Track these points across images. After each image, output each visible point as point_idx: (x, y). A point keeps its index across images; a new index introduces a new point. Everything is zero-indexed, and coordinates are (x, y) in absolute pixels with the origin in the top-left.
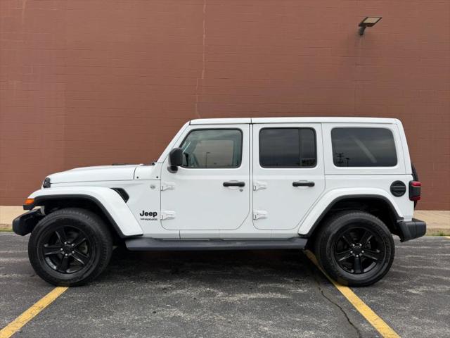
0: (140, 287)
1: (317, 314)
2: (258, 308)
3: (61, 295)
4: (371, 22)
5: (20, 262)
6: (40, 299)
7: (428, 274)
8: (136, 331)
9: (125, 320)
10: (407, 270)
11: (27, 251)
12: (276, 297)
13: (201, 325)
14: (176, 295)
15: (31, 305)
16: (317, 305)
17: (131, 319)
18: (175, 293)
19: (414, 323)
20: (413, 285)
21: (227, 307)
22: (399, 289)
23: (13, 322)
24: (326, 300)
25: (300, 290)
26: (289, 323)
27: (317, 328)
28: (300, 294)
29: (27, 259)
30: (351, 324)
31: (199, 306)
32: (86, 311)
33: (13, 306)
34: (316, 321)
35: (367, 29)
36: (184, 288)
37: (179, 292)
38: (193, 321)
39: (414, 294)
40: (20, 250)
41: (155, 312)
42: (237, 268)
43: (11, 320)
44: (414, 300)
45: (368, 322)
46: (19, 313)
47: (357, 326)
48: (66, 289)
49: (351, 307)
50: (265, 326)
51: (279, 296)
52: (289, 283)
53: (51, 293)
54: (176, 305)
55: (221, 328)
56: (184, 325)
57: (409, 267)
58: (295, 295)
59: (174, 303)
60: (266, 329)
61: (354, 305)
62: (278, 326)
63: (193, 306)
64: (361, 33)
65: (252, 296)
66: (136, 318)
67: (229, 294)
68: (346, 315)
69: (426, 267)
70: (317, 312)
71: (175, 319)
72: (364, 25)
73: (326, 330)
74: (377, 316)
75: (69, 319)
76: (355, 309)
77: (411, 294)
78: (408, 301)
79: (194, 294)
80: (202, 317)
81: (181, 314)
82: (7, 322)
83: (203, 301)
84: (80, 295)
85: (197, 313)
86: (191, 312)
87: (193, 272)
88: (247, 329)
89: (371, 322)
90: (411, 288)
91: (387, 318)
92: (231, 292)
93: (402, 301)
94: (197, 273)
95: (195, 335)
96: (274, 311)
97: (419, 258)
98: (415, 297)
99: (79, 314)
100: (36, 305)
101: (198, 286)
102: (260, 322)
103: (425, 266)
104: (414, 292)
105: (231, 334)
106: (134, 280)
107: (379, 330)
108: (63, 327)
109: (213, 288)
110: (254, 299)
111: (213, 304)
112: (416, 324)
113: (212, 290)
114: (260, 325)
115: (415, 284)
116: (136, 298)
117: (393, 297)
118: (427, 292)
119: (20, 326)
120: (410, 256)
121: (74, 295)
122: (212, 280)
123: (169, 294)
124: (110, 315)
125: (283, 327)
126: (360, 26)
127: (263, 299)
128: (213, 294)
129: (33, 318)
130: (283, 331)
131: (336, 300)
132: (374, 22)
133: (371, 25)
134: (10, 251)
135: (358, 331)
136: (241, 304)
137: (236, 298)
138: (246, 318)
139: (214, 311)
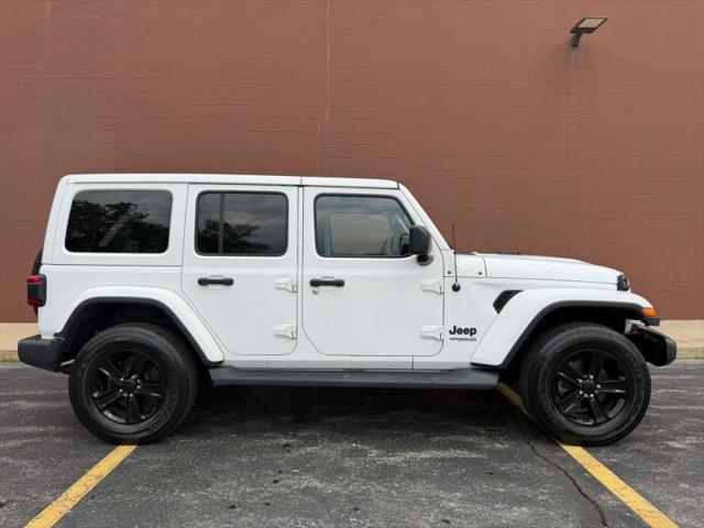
0: (248, 443)
1: (528, 480)
2: (436, 473)
3: (128, 457)
4: (590, 26)
5: (57, 409)
6: (97, 463)
7: (695, 418)
8: (251, 510)
9: (231, 494)
10: (662, 412)
11: (67, 391)
12: (461, 456)
13: (350, 499)
14: (306, 454)
15: (84, 473)
16: (526, 467)
17: (240, 492)
18: (303, 452)
19: (684, 493)
20: (675, 436)
21: (386, 472)
22: (653, 441)
23: (60, 499)
24: (540, 459)
25: (498, 445)
26: (487, 495)
27: (531, 502)
28: (499, 452)
29: (67, 404)
30: (585, 495)
31: (342, 470)
32: (170, 481)
33: (55, 475)
34: (529, 493)
35: (584, 37)
36: (317, 443)
37: (309, 449)
38: (336, 494)
39: (678, 449)
40: (56, 389)
41: (276, 482)
42: (394, 413)
43: (55, 497)
44: (680, 458)
45: (610, 493)
46: (67, 486)
47: (593, 499)
48: (134, 447)
49: (581, 470)
50: (450, 501)
51: (466, 454)
52: (478, 434)
53: (110, 454)
54: (308, 471)
55: (382, 504)
56: (323, 500)
57: (665, 407)
58: (490, 452)
59: (304, 466)
60: (452, 504)
61: (586, 467)
62: (471, 500)
63: (334, 472)
64: (575, 43)
65: (424, 455)
66: (248, 490)
67: (388, 452)
68: (574, 481)
69: (690, 408)
70: (529, 479)
71: (308, 491)
72: (578, 32)
73: (547, 505)
74: (623, 484)
75: (145, 494)
76: (588, 473)
77: (673, 449)
78: (670, 460)
79: (333, 453)
80: (351, 488)
81: (316, 483)
82: (50, 499)
83: (348, 463)
84: (157, 457)
85: (341, 481)
86: (331, 480)
87: (328, 420)
88: (422, 506)
89: (615, 493)
90: (670, 440)
91: (641, 486)
92: (391, 449)
93: (659, 460)
94: (333, 420)
95: (343, 516)
96: (460, 477)
97: (679, 394)
98: (679, 454)
99: (160, 485)
100: (90, 472)
101: (337, 440)
102: (442, 494)
103: (690, 405)
104: (677, 445)
105: (399, 512)
106: (237, 432)
107: (629, 505)
108: (137, 505)
109: (362, 443)
110: (427, 460)
111: (364, 468)
112: (686, 495)
113: (360, 446)
114: (442, 499)
115: (677, 434)
116: (244, 460)
117: (646, 454)
118: (697, 445)
119: (70, 504)
120: (664, 391)
121: (147, 457)
122: (358, 431)
123: (295, 454)
124: (207, 486)
125: (478, 503)
126: (572, 32)
127: (442, 460)
128: (363, 453)
129: (89, 493)
130: (479, 507)
131: (555, 461)
132: (595, 26)
133: (590, 30)
134: (40, 392)
135: (597, 507)
136: (409, 467)
137: (399, 458)
138: (418, 488)
139: (369, 478)
